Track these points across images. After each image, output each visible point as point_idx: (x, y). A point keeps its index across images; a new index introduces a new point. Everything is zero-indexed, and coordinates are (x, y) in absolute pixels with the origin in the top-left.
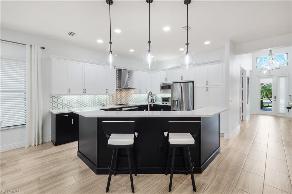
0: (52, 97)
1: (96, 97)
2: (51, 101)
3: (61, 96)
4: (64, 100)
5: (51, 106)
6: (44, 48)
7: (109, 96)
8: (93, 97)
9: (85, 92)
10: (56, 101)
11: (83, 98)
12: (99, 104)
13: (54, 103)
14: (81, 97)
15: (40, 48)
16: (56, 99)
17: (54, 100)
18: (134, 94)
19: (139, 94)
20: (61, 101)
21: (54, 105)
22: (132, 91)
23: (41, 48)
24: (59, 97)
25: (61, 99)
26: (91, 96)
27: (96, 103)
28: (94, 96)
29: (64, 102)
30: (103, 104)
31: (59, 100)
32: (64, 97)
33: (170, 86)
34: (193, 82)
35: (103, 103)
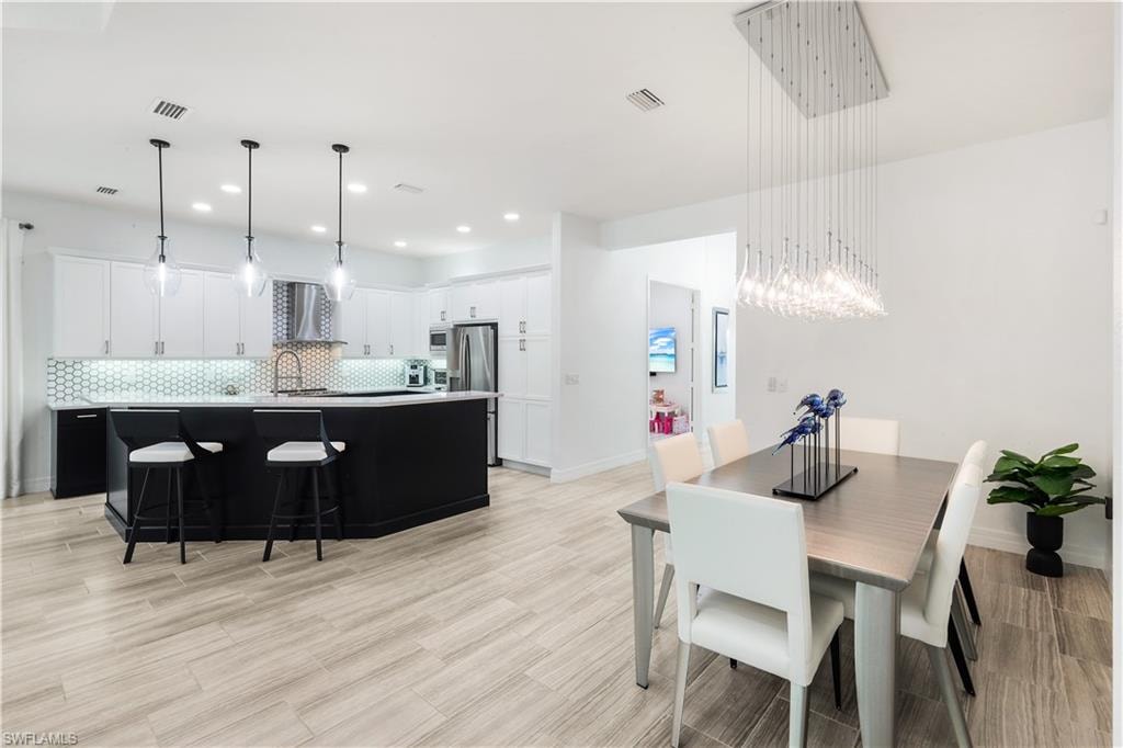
0: (56, 364)
1: (207, 365)
2: (53, 377)
3: (86, 363)
4: (94, 373)
5: (53, 392)
6: (29, 227)
7: (253, 365)
8: (194, 365)
9: (159, 350)
10: (69, 377)
11: (161, 369)
12: (219, 389)
13: (61, 381)
14: (154, 365)
15: (18, 227)
16: (70, 370)
17: (60, 373)
18: (344, 358)
19: (362, 358)
20: (85, 377)
21: (61, 388)
22: (338, 351)
23: (21, 226)
24: (78, 366)
25: (85, 370)
26: (188, 362)
27: (206, 384)
28: (200, 362)
29: (94, 380)
30: (230, 389)
31: (78, 373)
32: (94, 366)
33: (444, 334)
34: (494, 326)
35: (231, 383)
